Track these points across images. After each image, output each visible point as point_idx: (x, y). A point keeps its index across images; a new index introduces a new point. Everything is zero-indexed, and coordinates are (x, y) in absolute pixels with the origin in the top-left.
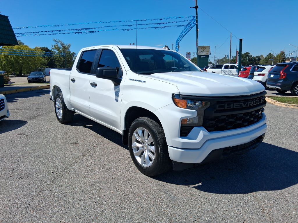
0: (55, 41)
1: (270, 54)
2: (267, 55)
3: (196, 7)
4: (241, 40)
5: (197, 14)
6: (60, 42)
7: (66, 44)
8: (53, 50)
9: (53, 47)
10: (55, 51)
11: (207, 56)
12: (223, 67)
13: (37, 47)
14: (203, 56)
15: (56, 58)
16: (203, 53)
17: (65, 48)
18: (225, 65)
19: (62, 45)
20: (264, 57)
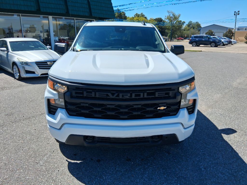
0: (168, 12)
6: (172, 13)
7: (177, 14)
8: (165, 20)
9: (166, 18)
10: (167, 21)
13: (151, 19)
15: (166, 27)
17: (175, 18)
19: (173, 15)
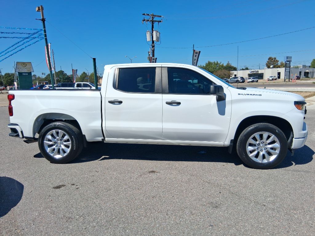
1: (84, 73)
2: (82, 74)
3: (43, 20)
4: (94, 59)
5: (44, 27)
11: (30, 73)
12: (76, 85)
14: (25, 73)
16: (24, 70)
18: (76, 83)
20: (79, 76)
